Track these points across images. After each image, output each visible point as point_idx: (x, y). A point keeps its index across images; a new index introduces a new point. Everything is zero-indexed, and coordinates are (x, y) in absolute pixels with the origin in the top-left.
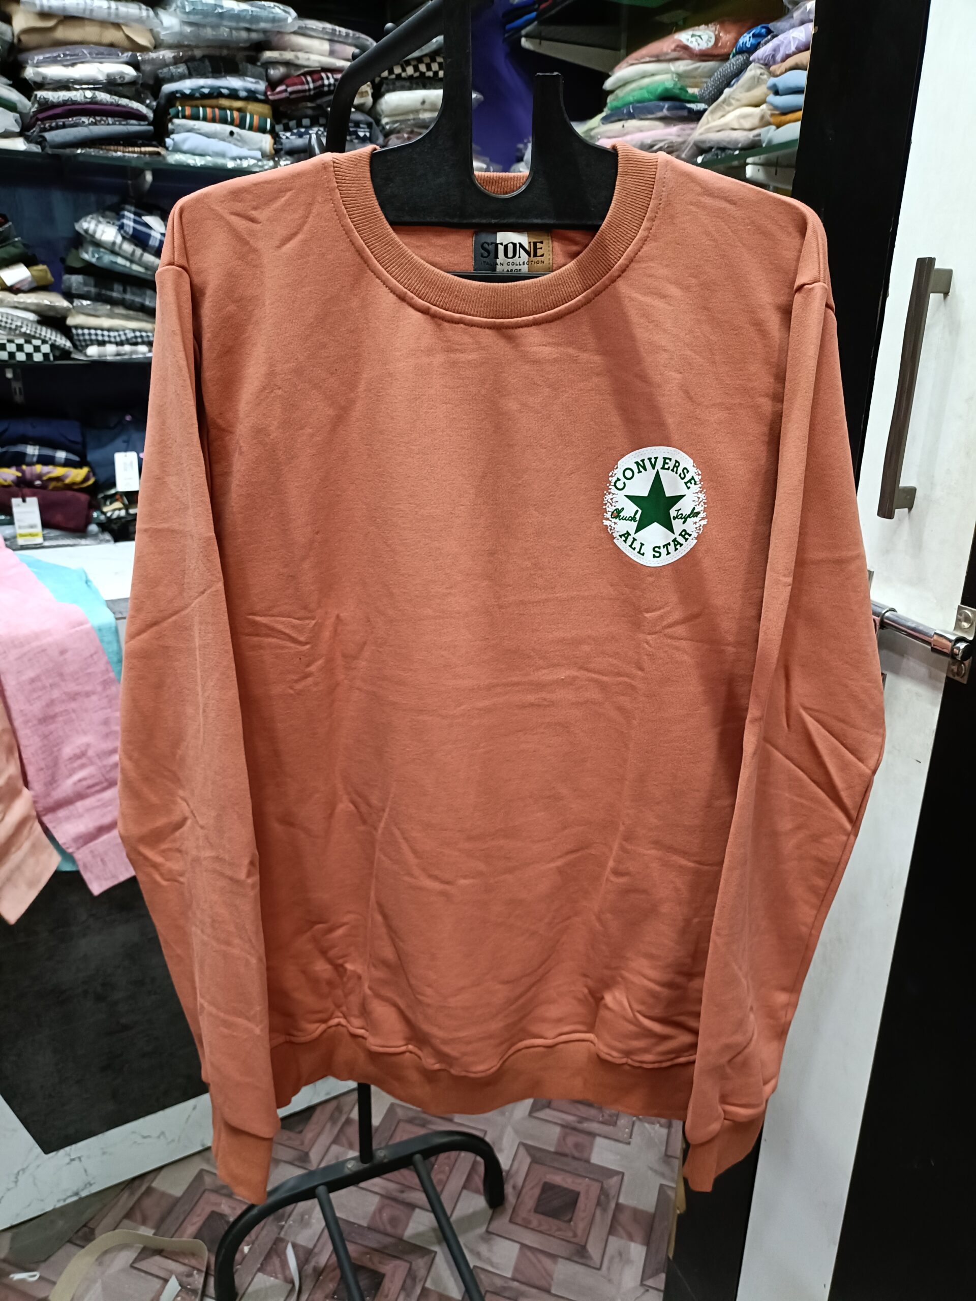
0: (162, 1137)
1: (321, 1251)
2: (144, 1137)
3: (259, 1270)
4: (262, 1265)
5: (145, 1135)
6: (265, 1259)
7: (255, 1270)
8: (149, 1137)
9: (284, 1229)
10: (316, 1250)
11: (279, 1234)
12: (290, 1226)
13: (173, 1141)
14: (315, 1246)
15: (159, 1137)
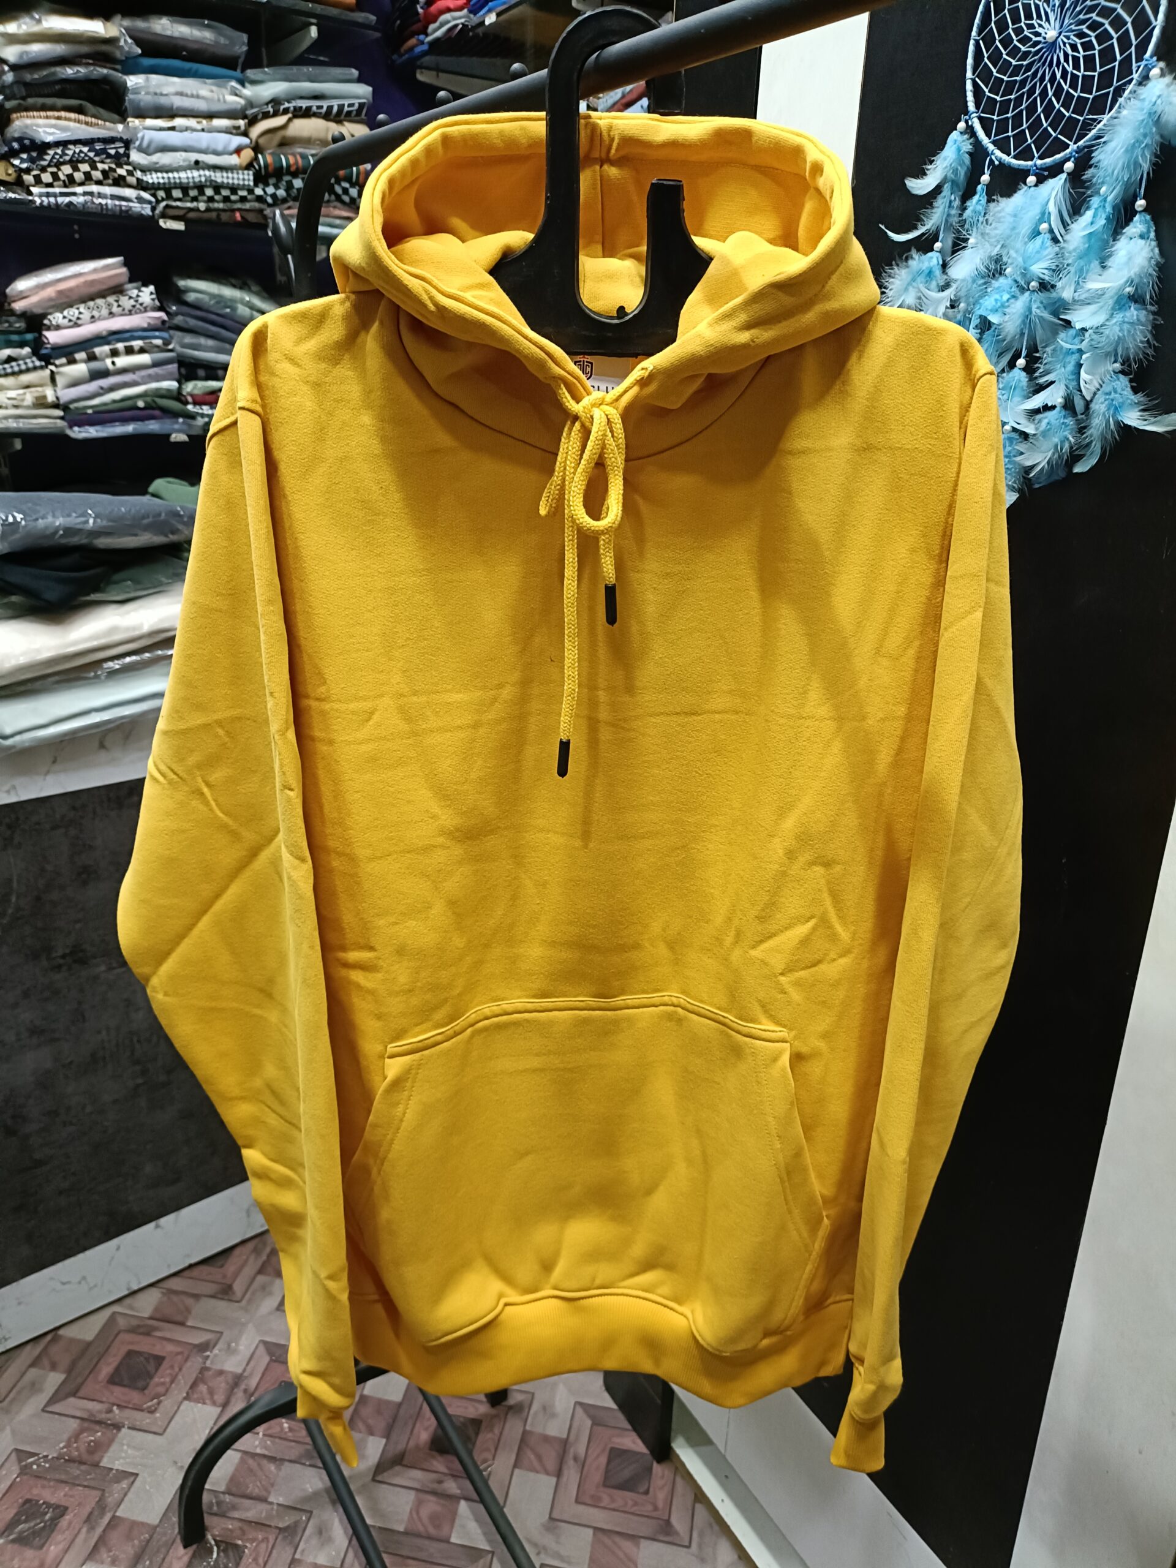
0: (83, 1282)
1: (251, 1374)
2: (63, 1284)
3: (185, 1398)
4: (188, 1393)
5: (65, 1280)
6: (191, 1387)
7: (180, 1398)
8: (69, 1282)
9: (210, 1358)
10: (246, 1374)
11: (205, 1363)
12: (216, 1356)
13: (95, 1286)
14: (244, 1370)
15: (80, 1283)
